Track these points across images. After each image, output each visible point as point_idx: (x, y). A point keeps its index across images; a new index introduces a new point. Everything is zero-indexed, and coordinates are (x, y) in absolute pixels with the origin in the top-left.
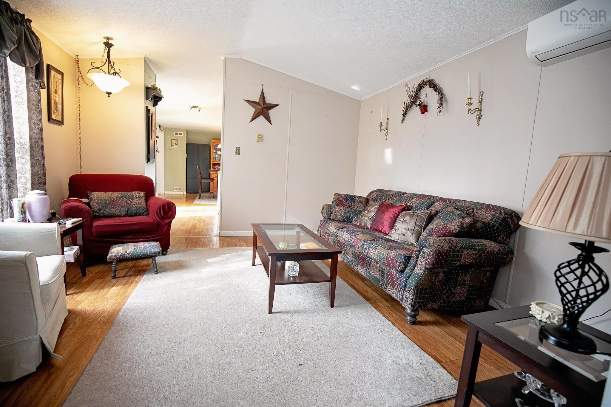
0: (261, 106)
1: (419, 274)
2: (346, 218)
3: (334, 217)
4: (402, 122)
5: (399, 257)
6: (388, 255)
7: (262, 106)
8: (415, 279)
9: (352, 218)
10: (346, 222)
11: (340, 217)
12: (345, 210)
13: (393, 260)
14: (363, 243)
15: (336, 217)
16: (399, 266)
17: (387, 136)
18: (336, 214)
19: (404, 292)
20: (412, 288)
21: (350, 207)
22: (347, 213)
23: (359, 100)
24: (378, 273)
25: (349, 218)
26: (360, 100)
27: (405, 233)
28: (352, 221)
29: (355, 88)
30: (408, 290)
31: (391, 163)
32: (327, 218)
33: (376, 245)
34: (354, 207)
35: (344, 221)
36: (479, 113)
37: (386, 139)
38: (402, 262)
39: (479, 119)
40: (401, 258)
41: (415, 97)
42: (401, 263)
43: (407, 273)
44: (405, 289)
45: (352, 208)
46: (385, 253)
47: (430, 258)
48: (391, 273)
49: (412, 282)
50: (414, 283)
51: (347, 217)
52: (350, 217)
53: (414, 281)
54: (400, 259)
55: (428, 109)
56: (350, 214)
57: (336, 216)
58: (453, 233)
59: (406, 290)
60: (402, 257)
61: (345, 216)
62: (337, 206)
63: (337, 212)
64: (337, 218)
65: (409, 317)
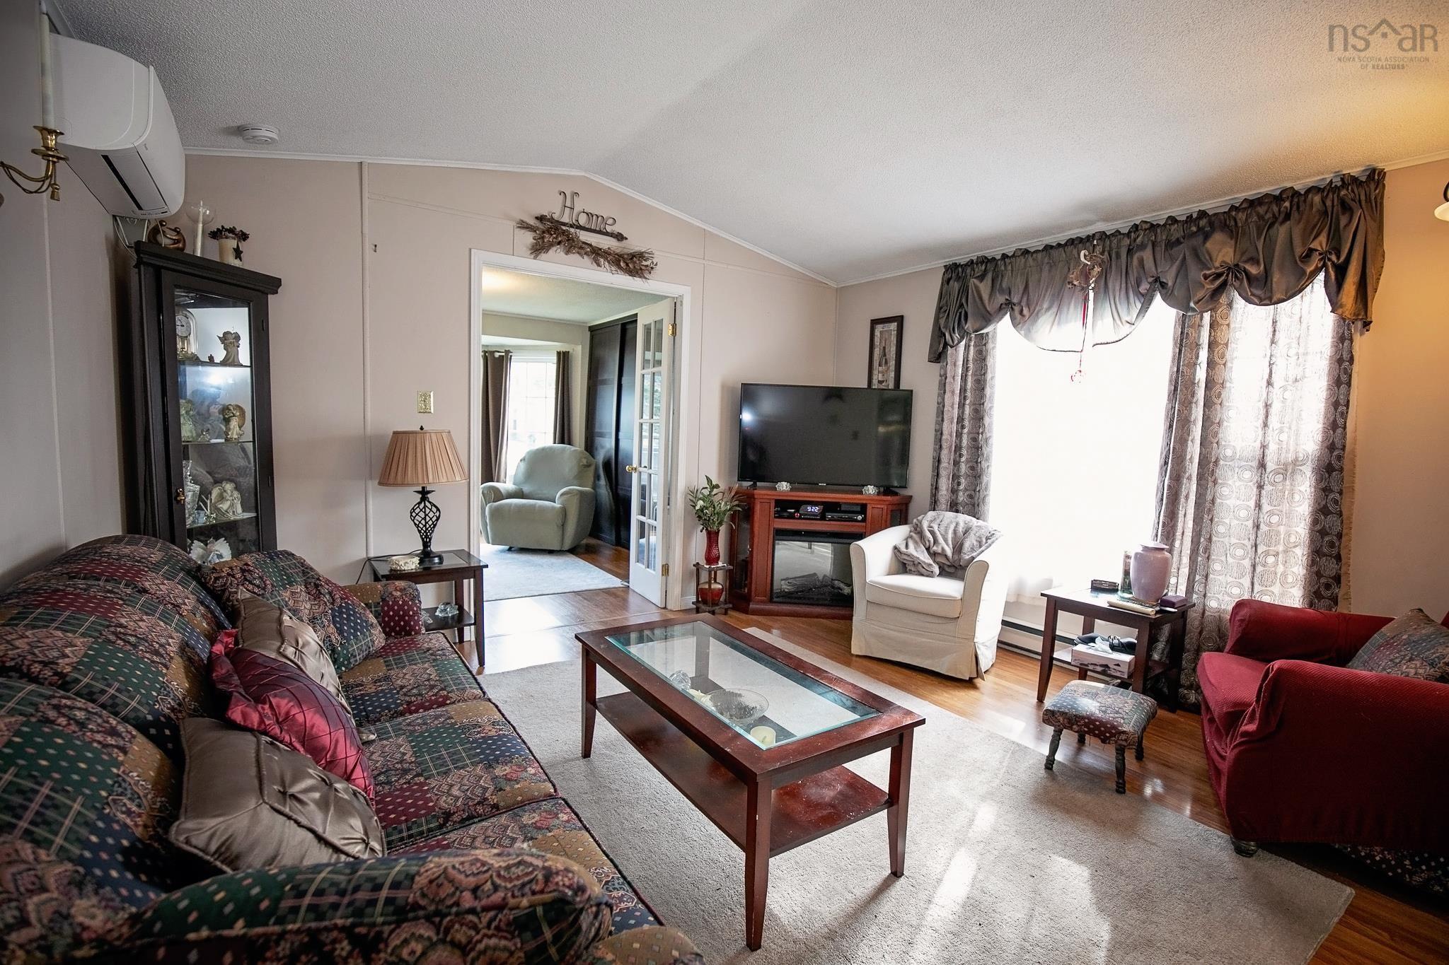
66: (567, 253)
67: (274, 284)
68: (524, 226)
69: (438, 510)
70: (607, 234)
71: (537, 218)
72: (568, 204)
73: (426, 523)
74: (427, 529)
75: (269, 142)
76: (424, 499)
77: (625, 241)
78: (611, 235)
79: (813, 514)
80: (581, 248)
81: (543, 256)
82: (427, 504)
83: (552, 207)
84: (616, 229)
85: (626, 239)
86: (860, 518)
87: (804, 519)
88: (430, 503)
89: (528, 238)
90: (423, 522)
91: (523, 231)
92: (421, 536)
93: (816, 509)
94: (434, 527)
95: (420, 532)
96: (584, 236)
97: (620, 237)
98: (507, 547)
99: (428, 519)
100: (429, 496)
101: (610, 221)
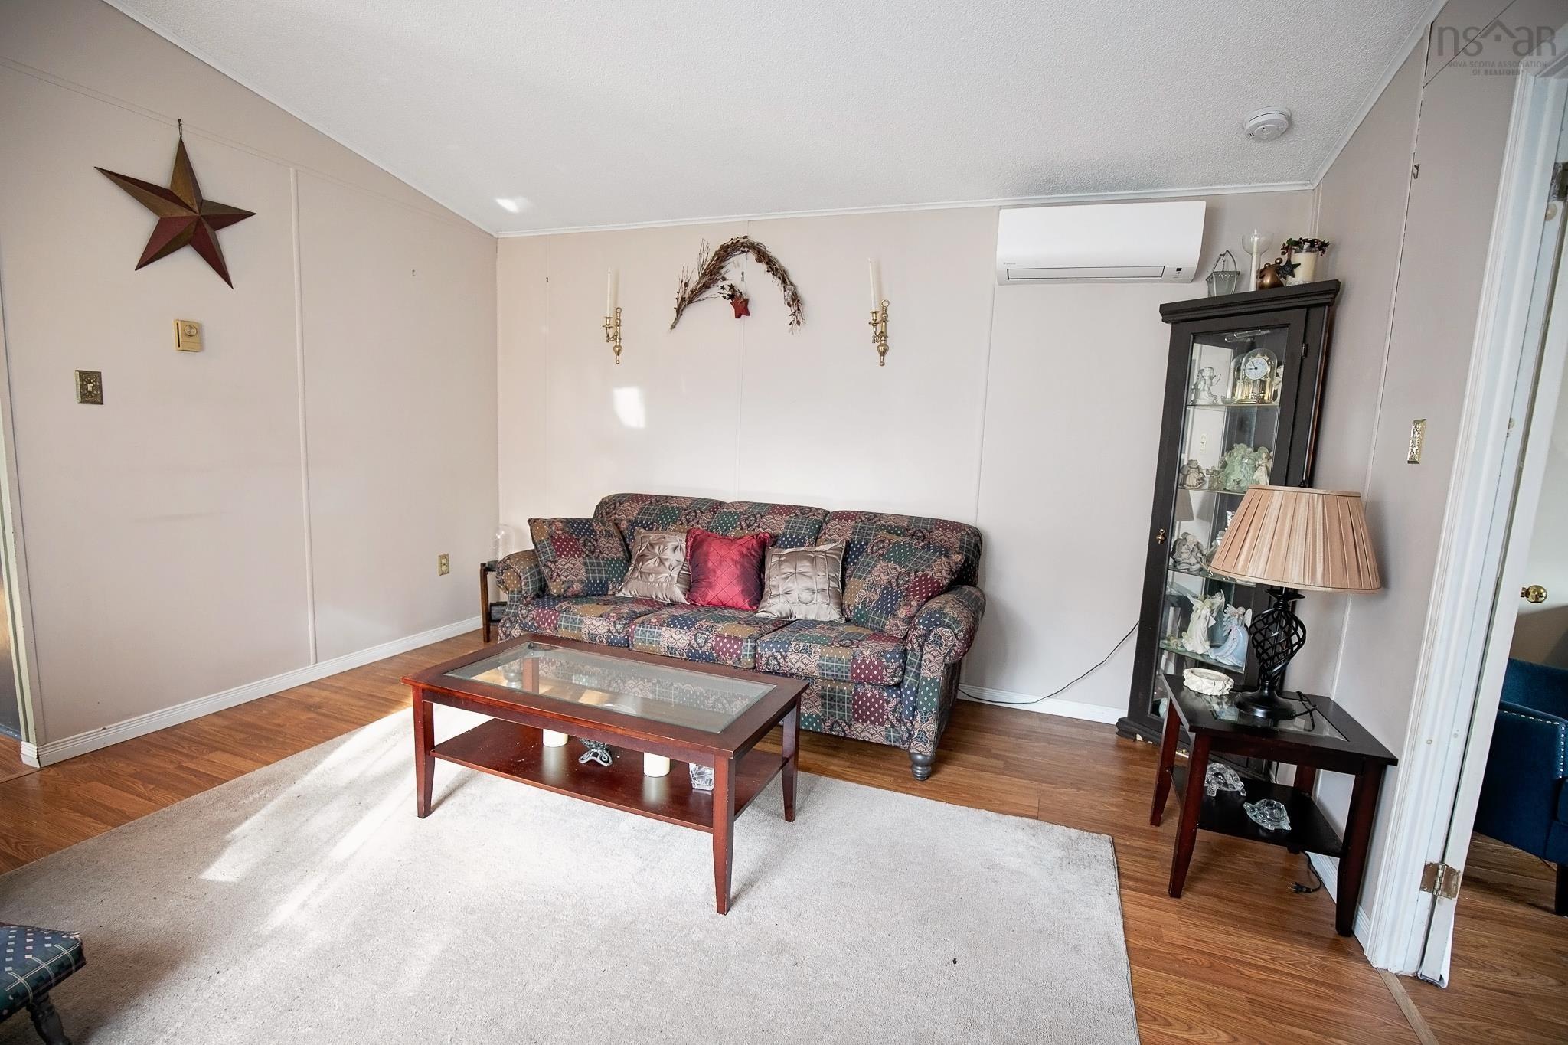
0: (192, 210)
1: (938, 680)
2: (593, 585)
3: (562, 590)
4: (673, 327)
5: (891, 658)
6: (854, 658)
7: (196, 209)
8: (933, 691)
9: (606, 581)
10: (594, 595)
11: (577, 587)
12: (585, 564)
13: (876, 667)
14: (753, 644)
15: (569, 588)
16: (893, 676)
17: (618, 353)
18: (565, 579)
19: (912, 723)
20: (933, 710)
21: (593, 553)
22: (593, 571)
23: (492, 236)
24: (819, 703)
25: (598, 585)
26: (495, 236)
27: (810, 599)
28: (607, 591)
29: (509, 205)
30: (924, 717)
31: (642, 425)
32: (532, 596)
33: (802, 645)
34: (600, 552)
35: (587, 595)
36: (883, 342)
37: (618, 362)
38: (898, 667)
39: (883, 354)
40: (895, 658)
41: (712, 273)
42: (896, 669)
43: (912, 684)
44: (914, 717)
45: (599, 556)
46: (843, 657)
47: (960, 644)
48: (865, 694)
49: (930, 699)
50: (934, 700)
51: (595, 581)
52: (601, 581)
53: (933, 697)
54: (893, 661)
55: (751, 308)
56: (600, 572)
57: (566, 585)
58: (943, 586)
59: (918, 719)
60: (897, 656)
61: (590, 582)
62: (560, 556)
63: (566, 574)
64: (570, 590)
65: (919, 768)
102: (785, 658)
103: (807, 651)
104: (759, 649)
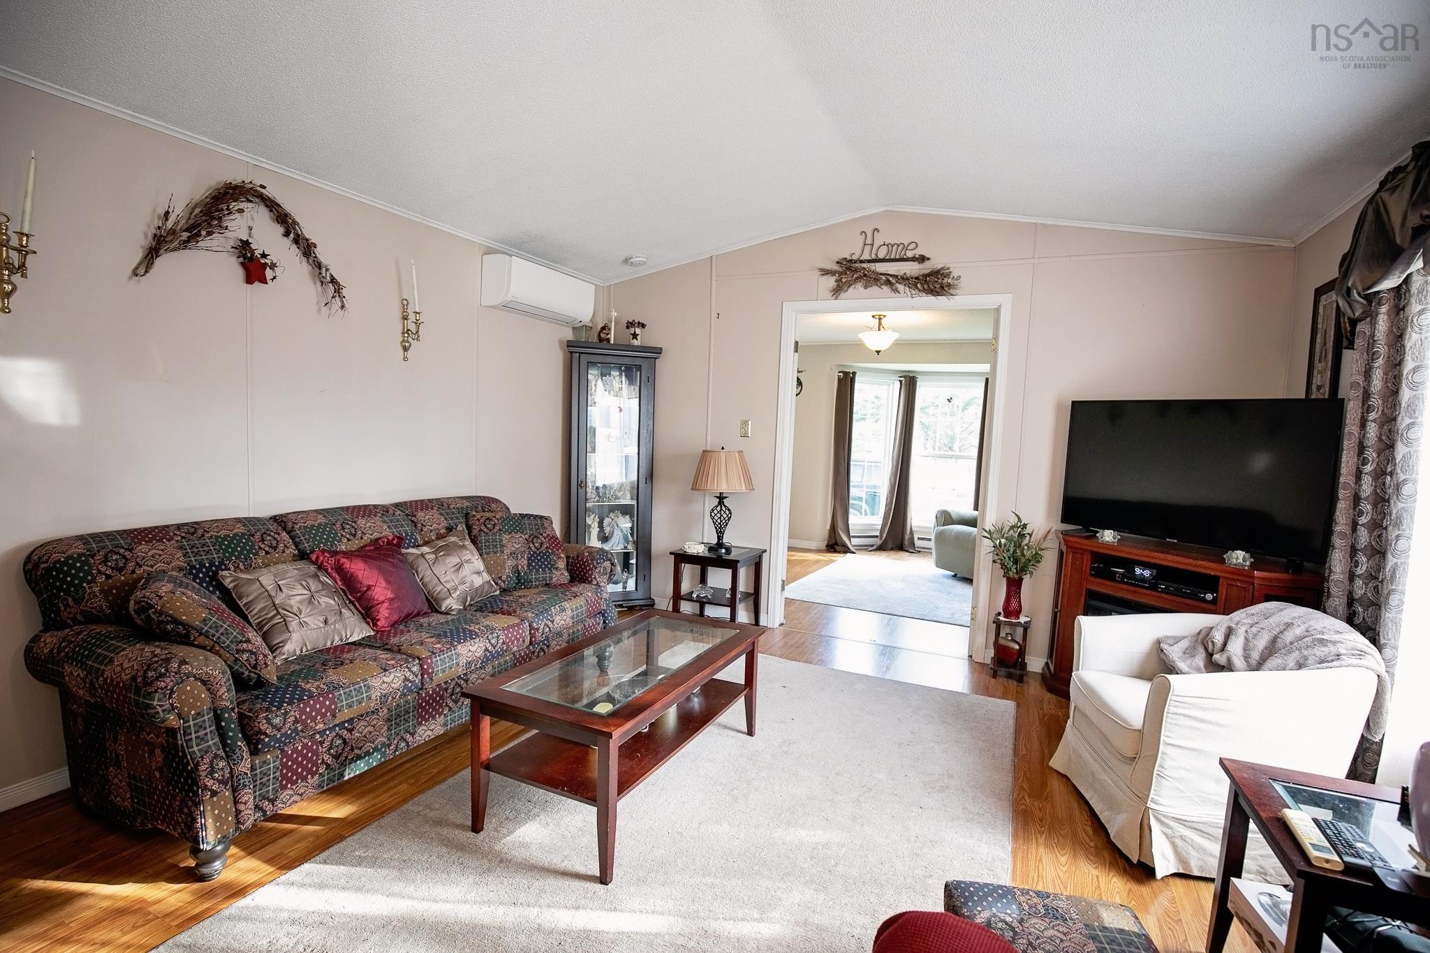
66: (866, 287)
67: (658, 351)
68: (826, 272)
69: (729, 510)
70: (907, 260)
71: (837, 263)
72: (869, 241)
73: (721, 521)
74: (721, 526)
75: (640, 264)
76: (721, 503)
77: (927, 262)
78: (913, 259)
79: (1143, 579)
80: (876, 280)
81: (843, 295)
82: (724, 508)
83: (852, 248)
84: (918, 252)
85: (929, 259)
86: (1209, 597)
87: (1127, 583)
88: (725, 506)
89: (831, 281)
90: (719, 521)
91: (826, 277)
92: (717, 531)
93: (1147, 573)
94: (726, 525)
95: (716, 528)
96: (881, 268)
97: (922, 259)
98: (953, 574)
99: (722, 518)
100: (724, 500)
101: (913, 246)
102: (552, 622)
103: (563, 610)
104: (535, 625)
